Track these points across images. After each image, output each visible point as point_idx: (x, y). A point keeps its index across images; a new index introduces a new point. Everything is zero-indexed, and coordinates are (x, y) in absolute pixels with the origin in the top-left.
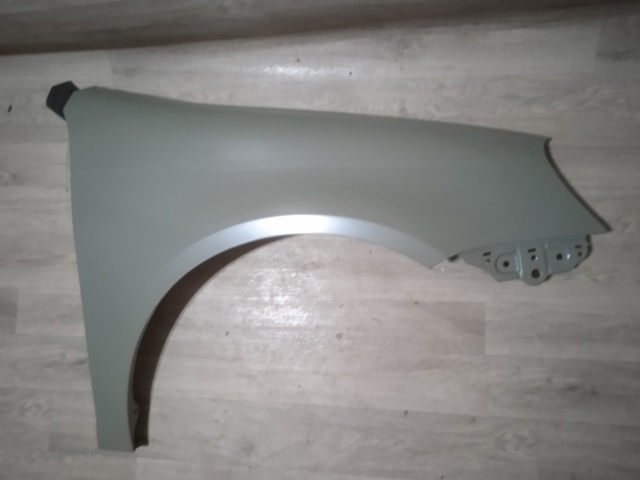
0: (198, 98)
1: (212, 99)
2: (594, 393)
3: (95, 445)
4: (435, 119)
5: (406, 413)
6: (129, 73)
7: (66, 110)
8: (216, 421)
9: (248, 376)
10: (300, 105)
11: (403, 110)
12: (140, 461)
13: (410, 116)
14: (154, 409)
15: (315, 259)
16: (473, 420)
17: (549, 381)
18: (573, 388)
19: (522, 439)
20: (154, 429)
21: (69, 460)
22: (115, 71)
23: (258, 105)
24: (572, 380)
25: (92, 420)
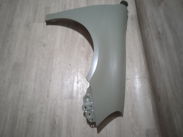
0: (127, 33)
1: (127, 36)
2: (53, 128)
3: (47, 14)
4: (126, 87)
5: (51, 80)
6: (132, 19)
7: (121, 4)
8: (51, 39)
9: (61, 45)
10: (127, 55)
11: (128, 79)
12: (43, 24)
13: (126, 81)
14: (54, 26)
15: (89, 59)
16: (48, 97)
17: (57, 116)
18: (55, 122)
19: (42, 109)
20: (50, 27)
21: (44, 10)
22: (132, 16)
23: (126, 46)
24: (57, 122)
25: (53, 13)
